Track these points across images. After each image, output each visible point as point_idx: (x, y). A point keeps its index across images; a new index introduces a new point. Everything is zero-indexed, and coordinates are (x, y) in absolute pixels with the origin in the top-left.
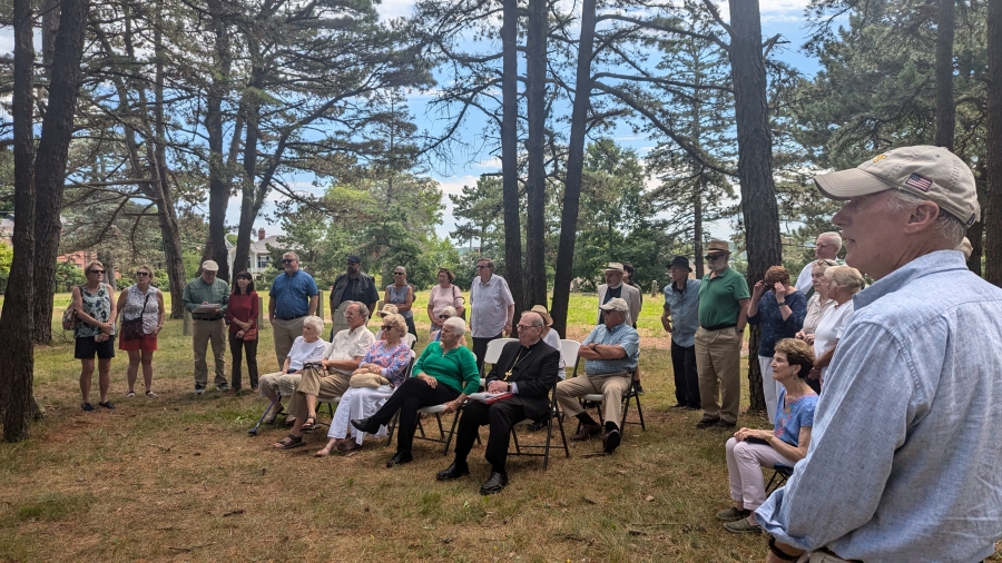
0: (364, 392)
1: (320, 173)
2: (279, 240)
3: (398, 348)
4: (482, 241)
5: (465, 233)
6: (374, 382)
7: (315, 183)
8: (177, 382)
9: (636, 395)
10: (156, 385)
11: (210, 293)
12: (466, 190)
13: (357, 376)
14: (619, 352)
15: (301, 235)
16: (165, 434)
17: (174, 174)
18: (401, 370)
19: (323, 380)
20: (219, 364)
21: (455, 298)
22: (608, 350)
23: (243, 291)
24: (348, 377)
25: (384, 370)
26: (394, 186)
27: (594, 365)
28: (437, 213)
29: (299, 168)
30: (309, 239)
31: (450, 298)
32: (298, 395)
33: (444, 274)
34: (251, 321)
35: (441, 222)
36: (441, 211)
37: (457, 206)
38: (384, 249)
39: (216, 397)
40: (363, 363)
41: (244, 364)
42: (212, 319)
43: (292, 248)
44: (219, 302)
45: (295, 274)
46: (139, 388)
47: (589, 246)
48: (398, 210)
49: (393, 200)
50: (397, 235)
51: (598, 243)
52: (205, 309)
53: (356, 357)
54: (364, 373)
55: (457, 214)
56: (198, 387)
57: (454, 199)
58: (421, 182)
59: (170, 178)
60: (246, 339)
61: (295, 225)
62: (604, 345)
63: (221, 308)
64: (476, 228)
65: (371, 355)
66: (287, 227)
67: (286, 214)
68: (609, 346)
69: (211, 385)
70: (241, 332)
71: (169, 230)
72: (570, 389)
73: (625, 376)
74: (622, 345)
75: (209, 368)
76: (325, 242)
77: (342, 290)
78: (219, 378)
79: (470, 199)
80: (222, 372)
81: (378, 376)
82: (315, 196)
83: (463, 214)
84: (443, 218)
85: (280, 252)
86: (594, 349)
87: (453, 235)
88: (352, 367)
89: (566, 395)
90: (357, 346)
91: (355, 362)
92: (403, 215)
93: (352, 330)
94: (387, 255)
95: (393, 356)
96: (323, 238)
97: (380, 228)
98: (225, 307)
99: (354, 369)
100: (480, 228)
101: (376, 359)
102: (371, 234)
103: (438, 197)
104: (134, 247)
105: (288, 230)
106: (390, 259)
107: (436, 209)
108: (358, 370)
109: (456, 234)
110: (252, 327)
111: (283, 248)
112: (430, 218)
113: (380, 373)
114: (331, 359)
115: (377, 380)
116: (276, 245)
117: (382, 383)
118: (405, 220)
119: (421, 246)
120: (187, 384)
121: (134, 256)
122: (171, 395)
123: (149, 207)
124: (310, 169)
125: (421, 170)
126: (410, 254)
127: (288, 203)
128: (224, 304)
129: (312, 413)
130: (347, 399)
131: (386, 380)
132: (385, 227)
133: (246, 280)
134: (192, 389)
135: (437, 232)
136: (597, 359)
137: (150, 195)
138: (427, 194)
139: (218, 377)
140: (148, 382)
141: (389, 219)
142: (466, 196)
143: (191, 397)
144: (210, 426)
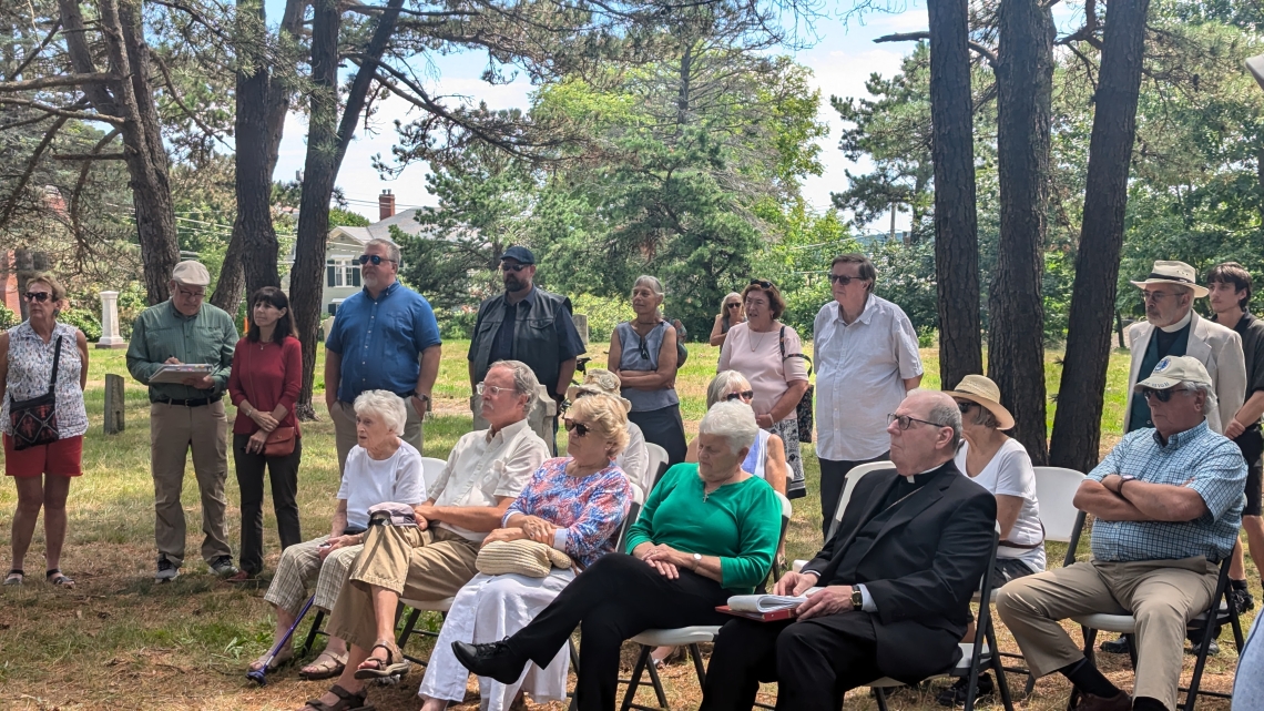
0: (511, 585)
1: (500, 51)
2: (423, 217)
3: (600, 480)
4: (917, 217)
5: (872, 194)
6: (532, 563)
7: (488, 76)
8: (124, 551)
9: (1232, 618)
10: (74, 556)
11: (190, 340)
12: (875, 84)
13: (494, 544)
14: (1185, 504)
15: (475, 205)
16: (61, 673)
17: (166, 61)
18: (605, 536)
19: (415, 554)
20: (213, 510)
21: (786, 357)
22: (1154, 496)
23: (266, 335)
24: (475, 547)
25: (561, 533)
26: (696, 82)
27: (1118, 533)
28: (805, 146)
29: (451, 39)
30: (492, 216)
31: (771, 357)
32: (354, 589)
33: (760, 295)
34: (281, 409)
35: (816, 169)
36: (818, 141)
37: (853, 126)
38: (667, 240)
39: (199, 589)
40: (515, 514)
41: (268, 509)
42: (194, 403)
43: (452, 237)
44: (212, 360)
45: (387, 292)
46: (35, 564)
47: (1201, 228)
48: (702, 139)
49: (690, 115)
50: (698, 205)
51: (1226, 218)
52: (177, 374)
53: (499, 500)
54: (511, 538)
55: (852, 145)
56: (164, 564)
57: (844, 109)
58: (764, 67)
59: (154, 71)
60: (269, 450)
61: (459, 182)
62: (1145, 484)
63: (219, 373)
64: (900, 182)
65: (534, 493)
66: (439, 186)
67: (422, 153)
68: (1160, 486)
69: (194, 563)
70: (259, 437)
71: (151, 192)
72: (1041, 599)
73: (1201, 570)
74: (1194, 486)
75: (189, 521)
76: (529, 224)
77: (492, 335)
78: (212, 543)
79: (884, 106)
80: (219, 531)
81: (543, 547)
82: (490, 108)
83: (865, 146)
84: (821, 158)
85: (422, 246)
86: (1118, 491)
87: (840, 201)
88: (486, 524)
89: (1031, 614)
90: (503, 474)
91: (497, 512)
92: (715, 151)
93: (493, 432)
94: (672, 256)
95: (586, 499)
96: (529, 213)
97: (657, 186)
98: (227, 371)
99: (489, 531)
100: (911, 181)
101: (545, 505)
102: (635, 201)
103: (809, 106)
104: (79, 236)
105: (442, 193)
106: (678, 264)
107: (804, 136)
108: (498, 532)
109: (847, 197)
110: (285, 423)
111: (430, 236)
112: (790, 158)
113: (550, 540)
114: (442, 505)
115: (539, 556)
116: (414, 230)
117: (554, 566)
118: (719, 164)
119: (765, 231)
120: (141, 558)
121: (79, 256)
122: (102, 581)
123: (108, 139)
124: (476, 40)
125: (766, 36)
126: (730, 250)
127: (425, 125)
128: (223, 364)
129: (387, 635)
130: (467, 601)
131: (565, 559)
132: (669, 182)
133: (272, 310)
134: (153, 571)
135: (804, 193)
136: (1124, 520)
137: (109, 109)
138: (779, 100)
139: (209, 540)
140: (54, 548)
141: (678, 164)
142: (876, 99)
143: (144, 587)
144: (167, 659)
